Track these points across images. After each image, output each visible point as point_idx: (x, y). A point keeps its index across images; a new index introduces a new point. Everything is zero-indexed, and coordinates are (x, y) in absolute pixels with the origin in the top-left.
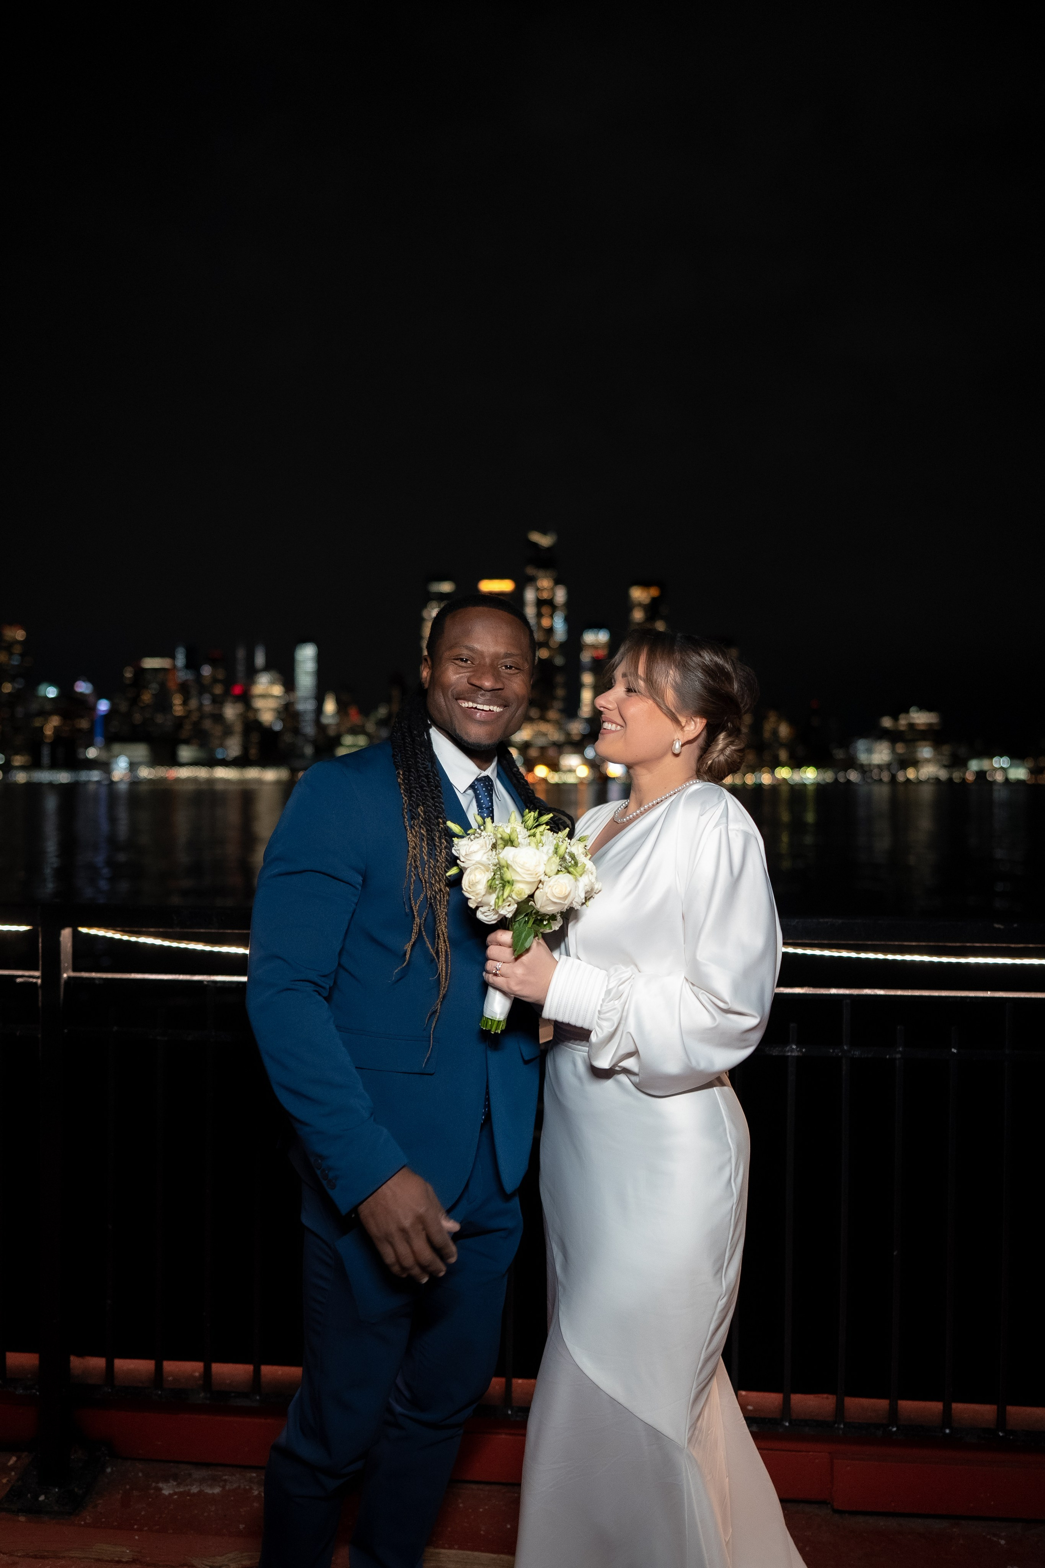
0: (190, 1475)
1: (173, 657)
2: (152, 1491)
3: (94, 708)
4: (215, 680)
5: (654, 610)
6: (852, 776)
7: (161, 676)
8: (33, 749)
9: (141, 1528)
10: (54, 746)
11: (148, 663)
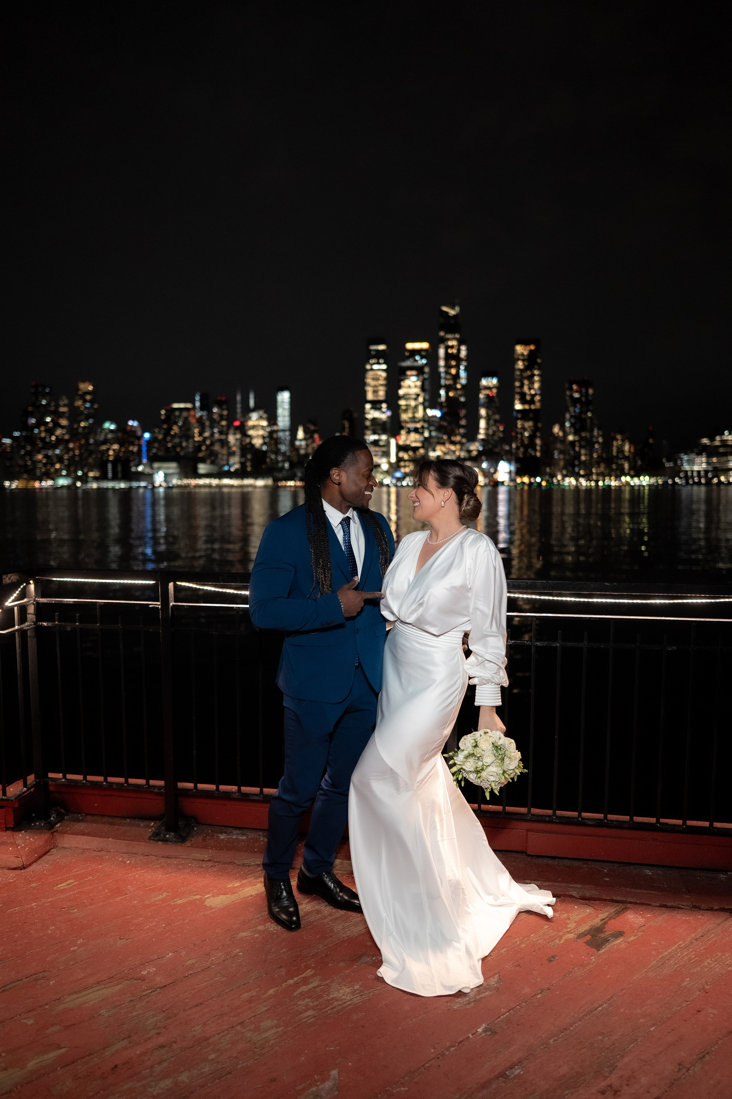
0: (232, 832)
1: (193, 402)
2: (216, 837)
3: (141, 437)
4: (222, 417)
5: (531, 361)
6: (677, 480)
7: (185, 414)
8: (102, 466)
9: (212, 848)
10: (114, 463)
11: (176, 406)
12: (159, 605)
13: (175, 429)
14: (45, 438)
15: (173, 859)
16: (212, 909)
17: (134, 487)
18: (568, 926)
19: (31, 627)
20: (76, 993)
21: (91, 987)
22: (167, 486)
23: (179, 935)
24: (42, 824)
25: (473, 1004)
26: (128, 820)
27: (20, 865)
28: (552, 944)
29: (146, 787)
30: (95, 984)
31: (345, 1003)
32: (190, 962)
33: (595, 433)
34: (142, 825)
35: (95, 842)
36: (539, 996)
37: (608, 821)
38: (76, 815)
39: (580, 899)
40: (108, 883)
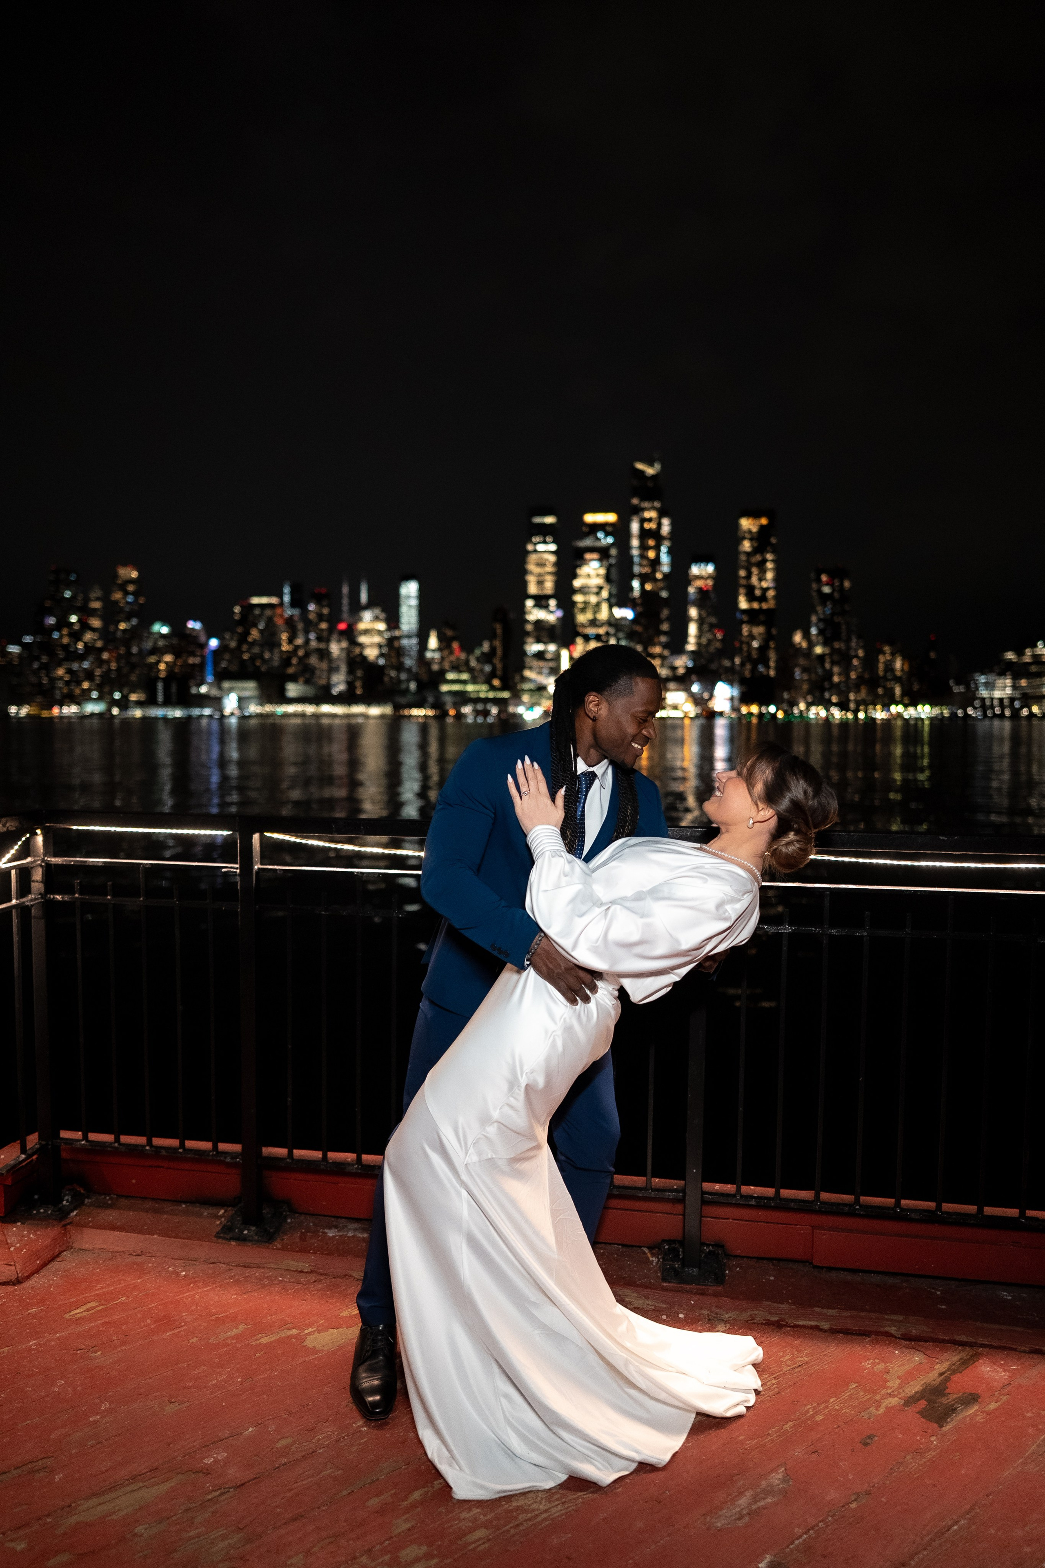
0: (346, 1226)
1: (280, 595)
2: (321, 1234)
3: (206, 644)
4: (321, 617)
5: (761, 540)
6: (970, 711)
7: (268, 612)
8: (148, 685)
9: (315, 1253)
10: (167, 681)
11: (255, 600)
12: (237, 868)
13: (255, 634)
14: (68, 645)
15: (255, 1269)
16: (317, 1352)
17: (195, 716)
18: (888, 1384)
19: (37, 901)
20: (95, 1495)
21: (122, 1485)
22: (242, 715)
23: (265, 1396)
24: (49, 1212)
25: (747, 1518)
26: (184, 1206)
27: (13, 1277)
28: (865, 1415)
29: (213, 1155)
30: (127, 1480)
31: (537, 1516)
32: (283, 1443)
33: (853, 644)
34: (205, 1214)
35: (131, 1241)
36: (854, 1505)
37: (943, 1213)
38: (103, 1197)
39: (903, 1339)
40: (150, 1309)
